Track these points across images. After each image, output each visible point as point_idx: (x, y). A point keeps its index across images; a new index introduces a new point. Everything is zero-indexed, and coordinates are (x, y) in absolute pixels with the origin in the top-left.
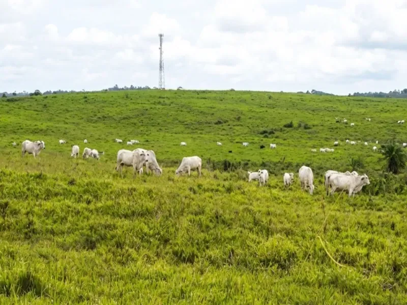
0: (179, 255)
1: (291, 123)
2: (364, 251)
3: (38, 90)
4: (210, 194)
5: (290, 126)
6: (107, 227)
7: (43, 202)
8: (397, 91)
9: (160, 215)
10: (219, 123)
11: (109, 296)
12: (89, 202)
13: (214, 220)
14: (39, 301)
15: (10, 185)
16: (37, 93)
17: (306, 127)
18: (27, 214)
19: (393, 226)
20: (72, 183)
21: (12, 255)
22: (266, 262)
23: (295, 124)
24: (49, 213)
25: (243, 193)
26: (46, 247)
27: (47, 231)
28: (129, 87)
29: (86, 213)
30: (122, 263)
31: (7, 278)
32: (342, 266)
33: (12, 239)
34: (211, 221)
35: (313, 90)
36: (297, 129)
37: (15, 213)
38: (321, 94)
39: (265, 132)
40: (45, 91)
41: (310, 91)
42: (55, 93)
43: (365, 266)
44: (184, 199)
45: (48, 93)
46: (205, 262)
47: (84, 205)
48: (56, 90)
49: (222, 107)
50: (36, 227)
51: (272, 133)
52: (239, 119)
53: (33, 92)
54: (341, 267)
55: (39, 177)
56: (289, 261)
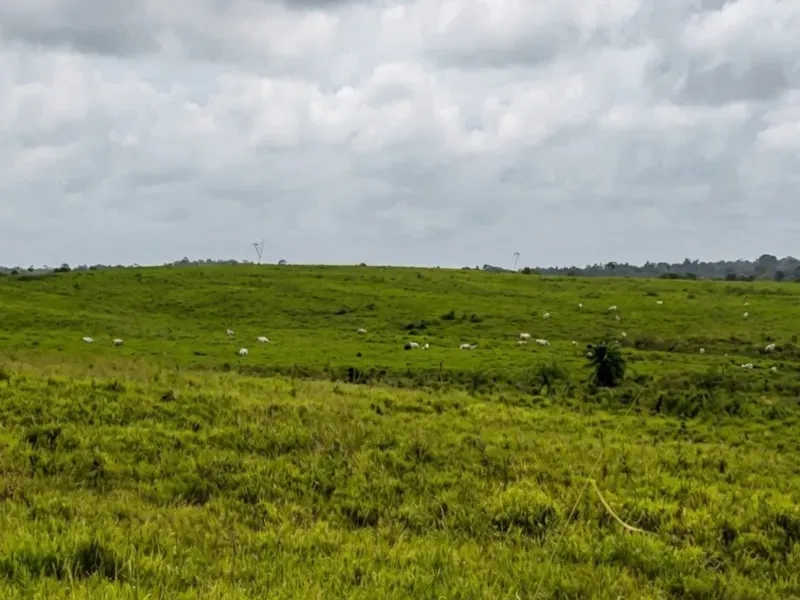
0: (351, 514)
1: (453, 313)
2: (672, 507)
3: (65, 265)
4: (404, 415)
5: (450, 317)
6: (227, 467)
7: (119, 428)
8: (598, 264)
9: (320, 448)
10: (342, 313)
11: (232, 579)
12: (196, 428)
13: (413, 458)
14: (112, 588)
15: (63, 401)
16: (65, 269)
17: (474, 319)
18: (91, 448)
19: (722, 467)
20: (167, 397)
21: (66, 514)
22: (502, 525)
23: (458, 315)
24: (130, 446)
25: (464, 414)
26: (123, 500)
27: (126, 473)
28: (205, 260)
29: (193, 446)
30: (255, 527)
31: (59, 549)
32: (635, 529)
33: (65, 488)
34: (407, 459)
35: (485, 266)
36: (460, 321)
37: (72, 446)
38: (498, 270)
39: (410, 327)
40: (76, 266)
41: (481, 267)
42: (92, 268)
43: (675, 531)
44: (361, 424)
45: (82, 269)
46: (397, 525)
47: (190, 433)
48: (94, 265)
49: (347, 289)
50: (106, 468)
51: (422, 327)
52: (371, 307)
53: (59, 267)
54: (631, 532)
55: (113, 387)
56: (543, 522)
